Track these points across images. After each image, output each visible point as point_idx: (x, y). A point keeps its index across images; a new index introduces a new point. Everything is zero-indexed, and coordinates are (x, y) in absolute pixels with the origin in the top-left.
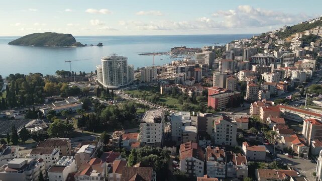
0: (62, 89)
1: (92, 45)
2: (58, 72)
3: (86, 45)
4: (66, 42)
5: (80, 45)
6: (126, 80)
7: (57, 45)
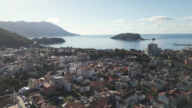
0: (131, 53)
1: (149, 40)
2: (130, 49)
3: (146, 39)
4: (136, 38)
5: (143, 39)
6: (156, 53)
7: (131, 39)
